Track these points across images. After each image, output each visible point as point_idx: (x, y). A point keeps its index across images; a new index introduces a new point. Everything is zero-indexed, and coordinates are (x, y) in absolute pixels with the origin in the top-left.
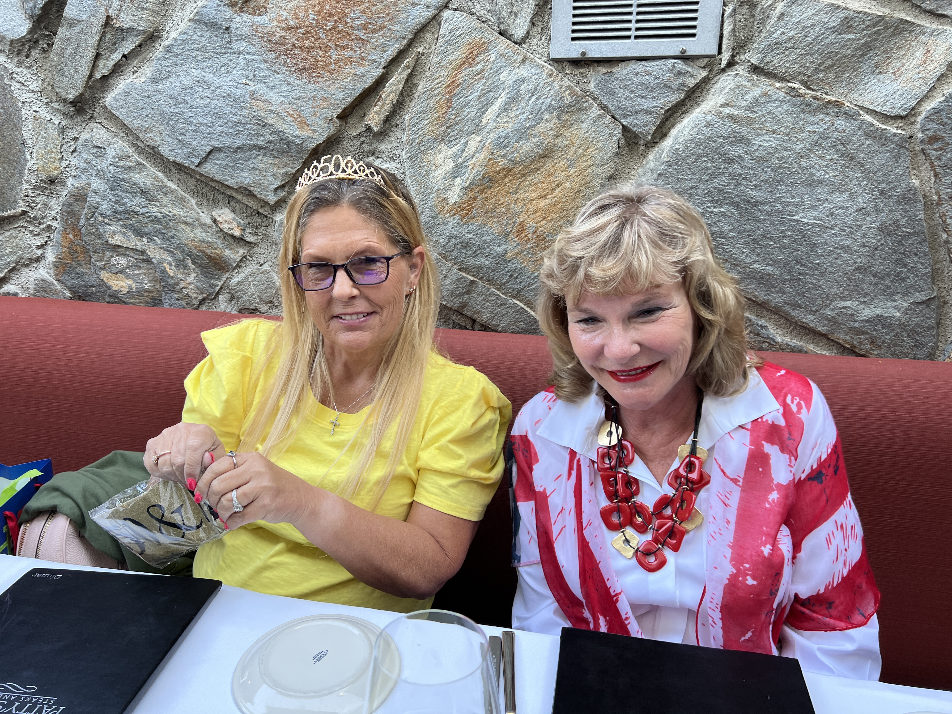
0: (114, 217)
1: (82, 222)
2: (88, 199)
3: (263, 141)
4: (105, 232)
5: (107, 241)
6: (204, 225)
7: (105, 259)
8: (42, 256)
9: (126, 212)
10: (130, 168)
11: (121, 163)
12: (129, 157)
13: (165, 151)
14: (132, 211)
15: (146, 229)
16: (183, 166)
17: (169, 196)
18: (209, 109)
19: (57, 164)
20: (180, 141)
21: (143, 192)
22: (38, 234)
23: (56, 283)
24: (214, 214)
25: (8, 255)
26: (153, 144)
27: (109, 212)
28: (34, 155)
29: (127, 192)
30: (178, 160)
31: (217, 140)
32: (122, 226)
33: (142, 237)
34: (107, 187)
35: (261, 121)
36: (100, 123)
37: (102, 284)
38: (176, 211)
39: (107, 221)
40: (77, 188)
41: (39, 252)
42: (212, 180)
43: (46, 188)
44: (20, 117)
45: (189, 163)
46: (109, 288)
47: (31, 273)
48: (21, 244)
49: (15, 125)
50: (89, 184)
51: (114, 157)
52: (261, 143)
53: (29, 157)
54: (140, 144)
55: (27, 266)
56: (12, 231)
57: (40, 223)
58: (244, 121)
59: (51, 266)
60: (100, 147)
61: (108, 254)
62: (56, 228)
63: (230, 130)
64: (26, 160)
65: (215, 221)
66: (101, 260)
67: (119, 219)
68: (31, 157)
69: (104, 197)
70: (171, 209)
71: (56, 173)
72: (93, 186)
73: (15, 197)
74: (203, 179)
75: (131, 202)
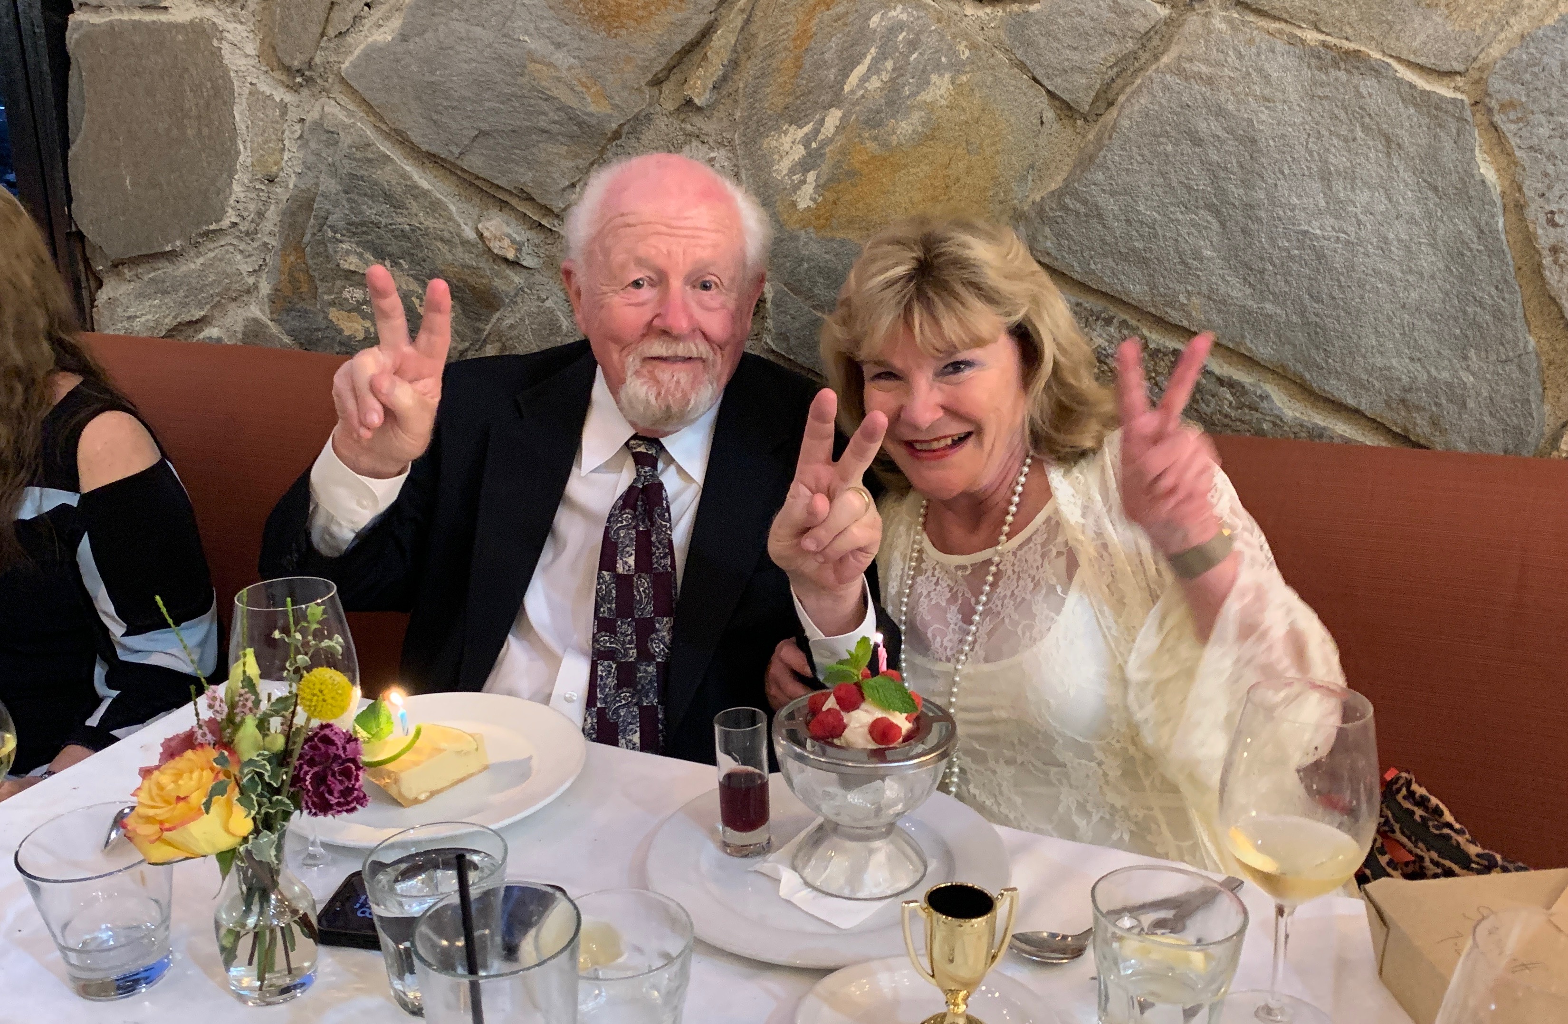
0: (348, 230)
1: (307, 237)
2: (315, 206)
3: (545, 121)
4: (336, 252)
5: (338, 265)
6: (468, 242)
7: (336, 290)
8: (256, 287)
9: (363, 224)
10: (370, 161)
11: (359, 155)
12: (369, 145)
13: (416, 137)
14: (372, 223)
15: (389, 248)
16: (439, 157)
17: (421, 200)
18: (475, 77)
19: (277, 156)
20: (435, 122)
21: (388, 197)
22: (250, 256)
23: (269, 323)
24: (480, 226)
25: (211, 285)
26: (401, 127)
27: (342, 224)
28: (248, 145)
29: (365, 195)
30: (434, 150)
31: (484, 120)
32: (358, 244)
33: (383, 259)
34: (339, 188)
35: (543, 93)
36: (334, 99)
37: (331, 325)
38: (429, 223)
39: (338, 236)
40: (303, 191)
41: (251, 280)
42: (477, 178)
43: (263, 190)
44: (232, 92)
45: (447, 153)
46: (340, 332)
47: (239, 311)
48: (229, 270)
49: (225, 103)
50: (317, 185)
51: (350, 147)
52: (543, 124)
53: (241, 147)
54: (383, 127)
55: (235, 299)
56: (217, 251)
57: (253, 240)
58: (520, 93)
59: (266, 300)
60: (332, 132)
61: (339, 283)
62: (273, 247)
63: (502, 106)
64: (238, 153)
65: (481, 236)
66: (330, 292)
67: (354, 234)
68: (245, 148)
69: (336, 203)
70: (422, 220)
71: (275, 169)
72: (322, 188)
73: (222, 203)
74: (466, 176)
75: (371, 211)
